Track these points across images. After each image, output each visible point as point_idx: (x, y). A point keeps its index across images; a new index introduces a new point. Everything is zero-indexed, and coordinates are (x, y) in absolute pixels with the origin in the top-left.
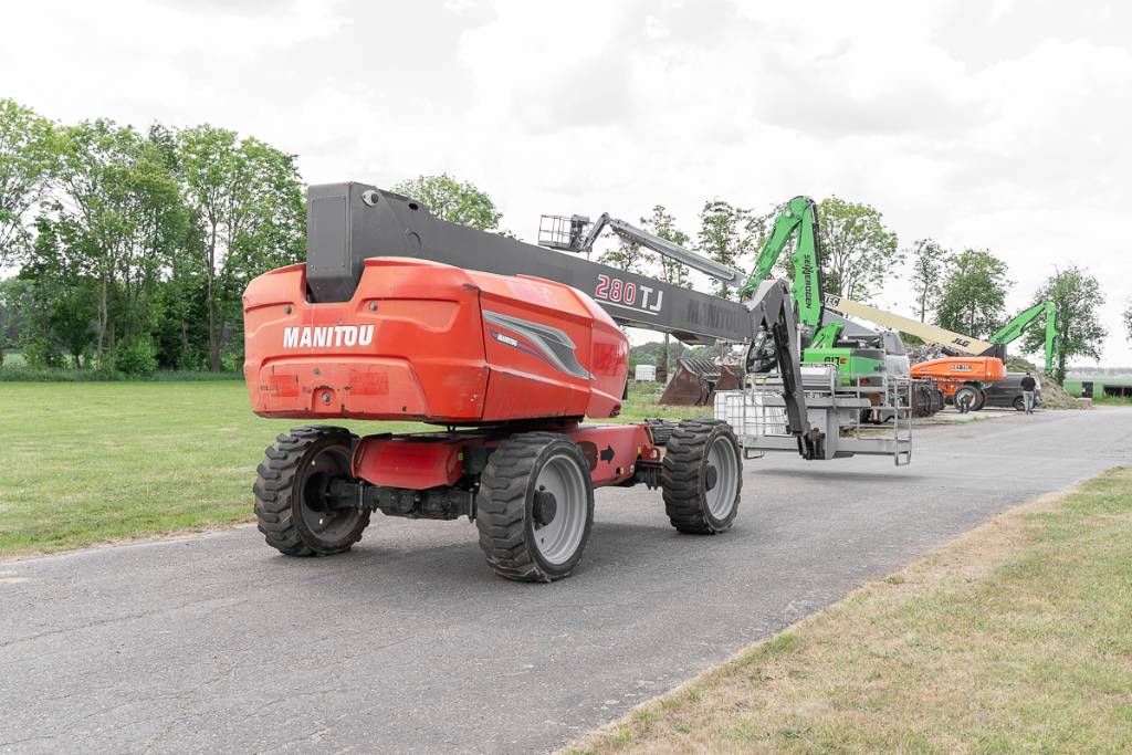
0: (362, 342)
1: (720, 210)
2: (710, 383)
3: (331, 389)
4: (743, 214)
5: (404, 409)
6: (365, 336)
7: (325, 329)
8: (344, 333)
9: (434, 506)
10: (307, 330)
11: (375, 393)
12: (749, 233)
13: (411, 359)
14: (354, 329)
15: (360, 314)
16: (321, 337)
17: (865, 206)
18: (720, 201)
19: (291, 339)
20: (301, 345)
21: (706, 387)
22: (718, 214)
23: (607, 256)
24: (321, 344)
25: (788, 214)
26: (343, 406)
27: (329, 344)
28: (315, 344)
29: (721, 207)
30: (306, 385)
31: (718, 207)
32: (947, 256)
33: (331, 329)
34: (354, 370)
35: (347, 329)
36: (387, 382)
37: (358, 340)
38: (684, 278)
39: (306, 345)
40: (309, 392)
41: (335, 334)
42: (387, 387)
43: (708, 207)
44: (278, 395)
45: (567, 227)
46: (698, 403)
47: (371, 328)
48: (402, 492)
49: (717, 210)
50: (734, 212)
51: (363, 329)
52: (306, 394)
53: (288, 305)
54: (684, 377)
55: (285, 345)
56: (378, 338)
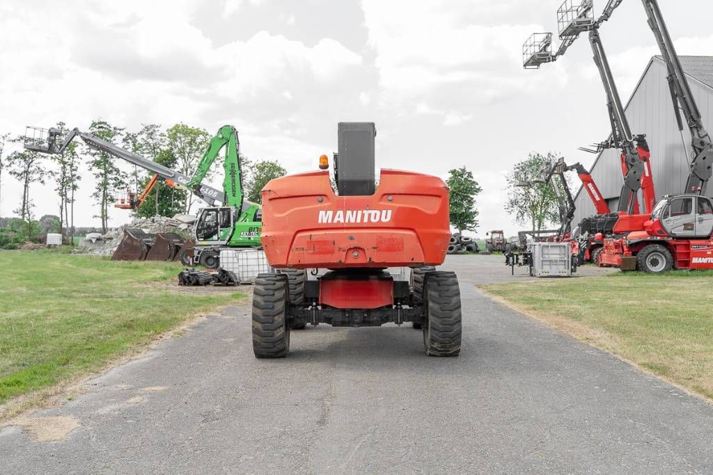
0: (383, 220)
1: (102, 127)
2: (147, 245)
3: (363, 249)
4: (118, 131)
5: (413, 259)
6: (386, 217)
7: (355, 212)
8: (370, 215)
9: (375, 318)
10: (340, 213)
11: (394, 251)
12: (124, 144)
13: (417, 230)
14: (378, 212)
15: (382, 203)
16: (352, 217)
17: (202, 130)
18: (102, 121)
19: (325, 217)
20: (335, 221)
21: (145, 247)
22: (101, 130)
23: (14, 156)
24: (352, 220)
25: (221, 136)
26: (370, 259)
27: (359, 221)
28: (347, 221)
29: (102, 125)
30: (342, 246)
31: (100, 125)
32: (252, 165)
33: (360, 212)
34: (380, 237)
35: (373, 212)
36: (403, 244)
37: (380, 219)
38: (73, 173)
39: (338, 222)
40: (344, 251)
41: (363, 215)
42: (403, 247)
43: (94, 125)
44: (314, 254)
45: (46, 136)
46: (140, 259)
47: (390, 212)
48: (354, 311)
49: (100, 127)
50: (112, 129)
51: (384, 212)
52: (341, 252)
53: (322, 196)
54: (129, 241)
55: (320, 221)
56: (394, 217)
